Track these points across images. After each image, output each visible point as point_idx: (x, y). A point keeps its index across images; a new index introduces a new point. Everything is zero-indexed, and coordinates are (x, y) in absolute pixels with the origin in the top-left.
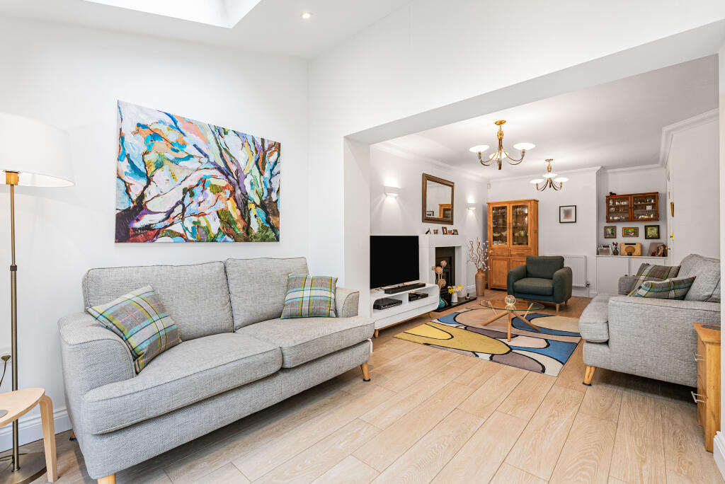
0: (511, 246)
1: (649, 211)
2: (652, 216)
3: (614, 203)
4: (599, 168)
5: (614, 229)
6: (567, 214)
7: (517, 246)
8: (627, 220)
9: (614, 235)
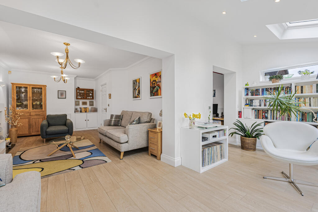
0: (31, 110)
1: (91, 96)
2: (92, 98)
3: (79, 92)
4: (76, 76)
5: (79, 102)
6: (62, 94)
7: (35, 110)
8: (84, 98)
9: (78, 105)
